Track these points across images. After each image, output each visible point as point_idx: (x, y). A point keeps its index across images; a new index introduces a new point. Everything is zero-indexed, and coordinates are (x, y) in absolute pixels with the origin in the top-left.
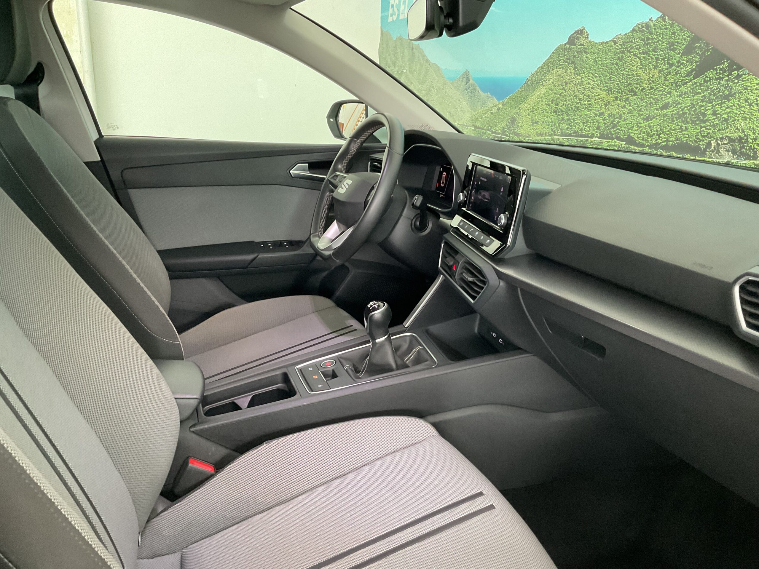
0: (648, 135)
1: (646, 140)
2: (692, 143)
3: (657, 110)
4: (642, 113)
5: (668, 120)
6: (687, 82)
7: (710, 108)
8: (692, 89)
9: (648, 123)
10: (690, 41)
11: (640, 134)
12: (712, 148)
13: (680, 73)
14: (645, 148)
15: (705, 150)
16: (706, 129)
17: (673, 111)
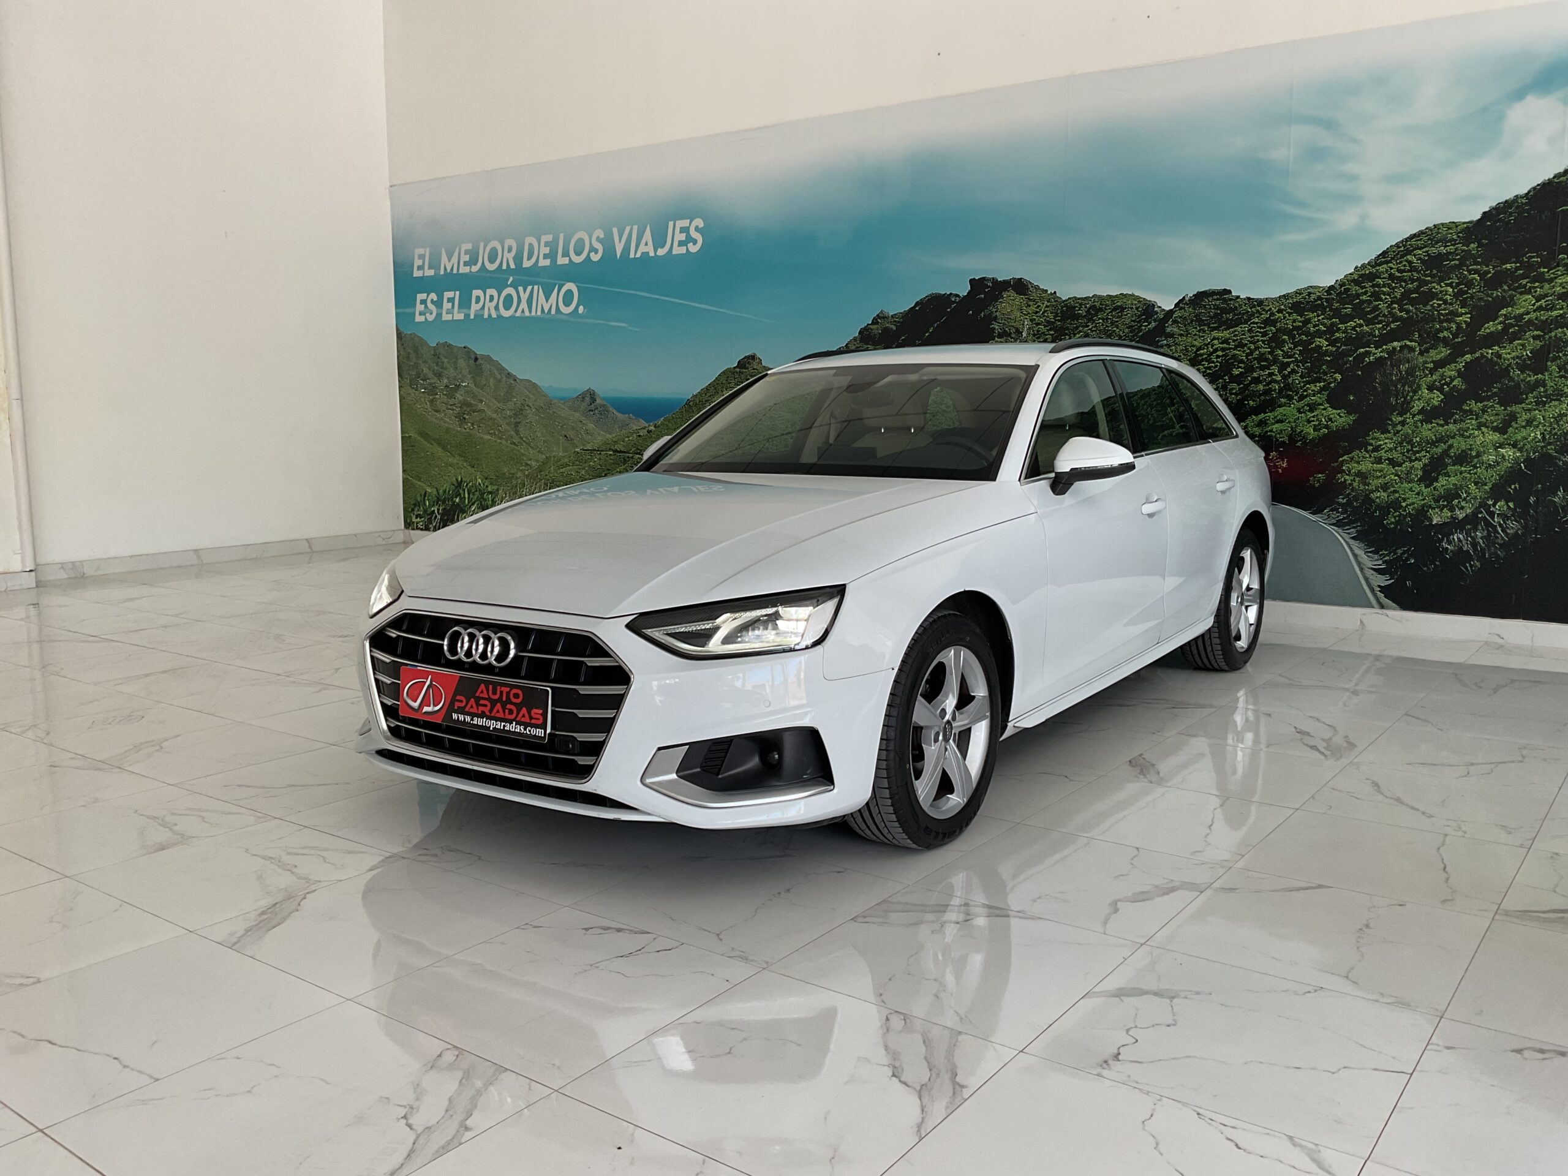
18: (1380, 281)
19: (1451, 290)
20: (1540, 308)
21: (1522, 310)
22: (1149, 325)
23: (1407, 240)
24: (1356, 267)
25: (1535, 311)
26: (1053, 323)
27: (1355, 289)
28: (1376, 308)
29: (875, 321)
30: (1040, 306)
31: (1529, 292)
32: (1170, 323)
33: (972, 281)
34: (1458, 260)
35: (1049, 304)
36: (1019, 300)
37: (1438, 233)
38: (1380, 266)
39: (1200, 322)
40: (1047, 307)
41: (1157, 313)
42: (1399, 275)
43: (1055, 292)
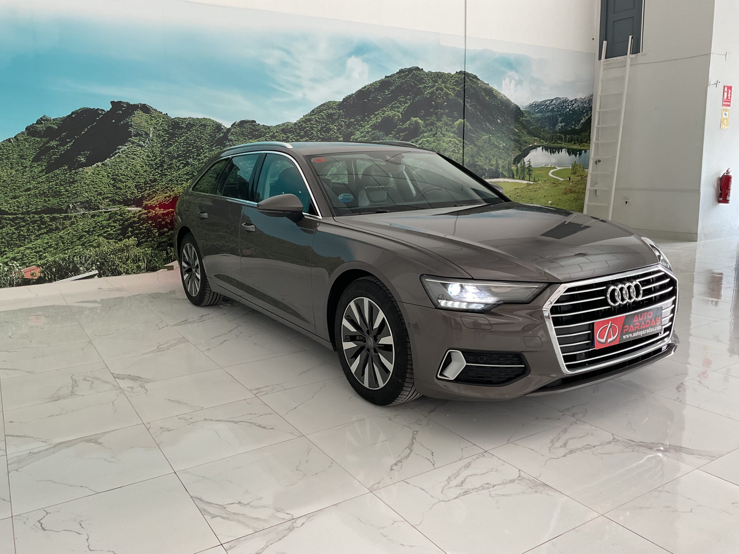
0: (18, 207)
1: (17, 210)
2: (56, 207)
3: (21, 192)
4: (8, 195)
5: (33, 197)
6: (42, 176)
7: (63, 188)
8: (47, 179)
9: (15, 200)
10: (36, 155)
11: (11, 207)
12: (71, 208)
13: (34, 171)
14: (18, 215)
15: (67, 210)
16: (64, 199)
17: (35, 192)
18: (313, 122)
19: (336, 128)
20: (362, 137)
21: (357, 137)
22: (220, 135)
23: (320, 106)
24: (304, 116)
25: (361, 137)
26: (168, 130)
27: (304, 125)
28: (312, 133)
29: (39, 122)
30: (158, 121)
31: (359, 131)
32: (229, 134)
33: (112, 103)
34: (337, 116)
35: (164, 120)
36: (145, 116)
37: (330, 105)
38: (312, 116)
39: (243, 134)
40: (163, 121)
41: (223, 129)
42: (319, 120)
43: (167, 114)
